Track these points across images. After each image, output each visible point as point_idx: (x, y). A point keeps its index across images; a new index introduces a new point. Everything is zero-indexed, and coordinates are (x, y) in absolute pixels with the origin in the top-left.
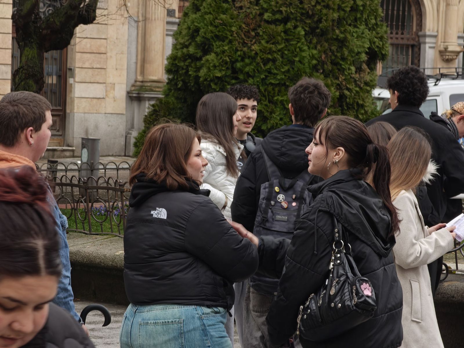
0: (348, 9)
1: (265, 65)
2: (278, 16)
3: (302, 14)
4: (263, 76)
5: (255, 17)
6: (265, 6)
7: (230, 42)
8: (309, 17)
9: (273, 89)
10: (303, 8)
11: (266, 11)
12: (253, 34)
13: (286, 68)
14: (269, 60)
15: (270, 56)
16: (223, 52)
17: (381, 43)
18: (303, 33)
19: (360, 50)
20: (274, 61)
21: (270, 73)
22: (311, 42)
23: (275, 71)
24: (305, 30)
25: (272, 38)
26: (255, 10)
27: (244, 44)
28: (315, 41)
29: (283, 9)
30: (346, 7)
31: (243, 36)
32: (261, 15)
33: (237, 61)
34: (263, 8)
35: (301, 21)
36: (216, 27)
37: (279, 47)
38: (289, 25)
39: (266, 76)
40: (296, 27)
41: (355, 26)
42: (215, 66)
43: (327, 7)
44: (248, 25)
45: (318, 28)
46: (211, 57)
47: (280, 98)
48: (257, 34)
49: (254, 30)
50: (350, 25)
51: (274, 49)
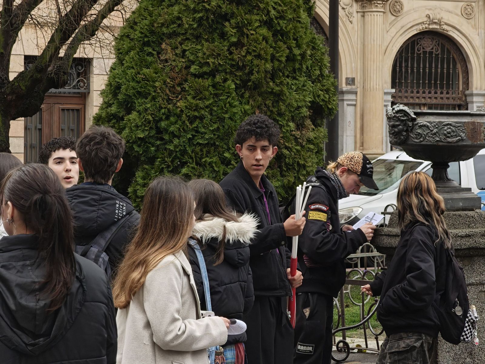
0: (283, 59)
1: (191, 123)
2: (205, 69)
3: (232, 66)
4: (189, 136)
5: (181, 70)
6: (191, 58)
7: (154, 98)
8: (239, 68)
9: (201, 150)
10: (232, 60)
11: (193, 63)
12: (179, 89)
13: (216, 126)
14: (196, 117)
15: (196, 114)
16: (146, 110)
17: (327, 96)
18: (233, 86)
19: (300, 104)
20: (202, 118)
21: (197, 132)
22: (242, 96)
23: (203, 130)
24: (236, 84)
25: (198, 94)
26: (181, 63)
27: (169, 101)
28: (247, 95)
29: (211, 60)
30: (282, 56)
31: (168, 92)
32: (188, 68)
33: (161, 120)
34: (189, 61)
35: (231, 73)
36: (138, 82)
37: (207, 103)
38: (218, 78)
39: (194, 136)
40: (225, 80)
41: (295, 78)
42: (137, 126)
43: (259, 56)
44: (173, 79)
45: (249, 80)
46: (134, 115)
47: (209, 160)
48: (183, 90)
49: (180, 84)
50: (288, 77)
51: (202, 106)
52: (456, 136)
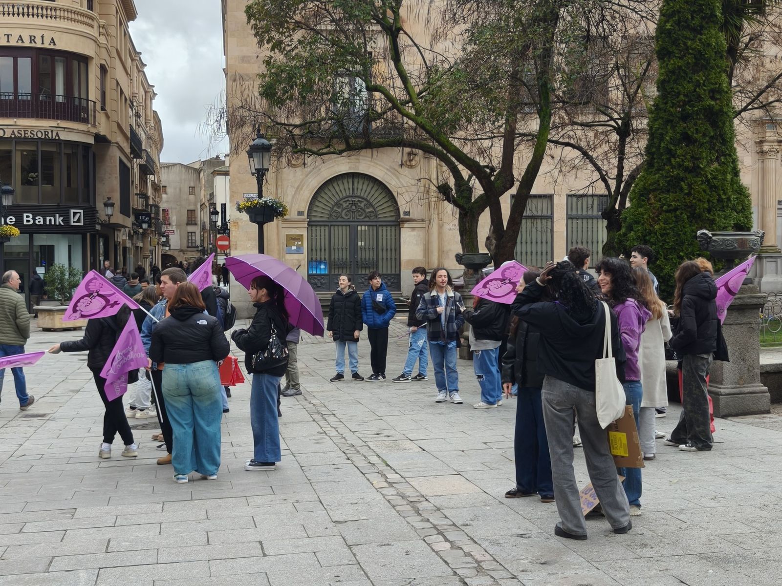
0: (715, 201)
1: (662, 237)
2: (671, 208)
3: (685, 206)
4: (661, 244)
5: (658, 209)
6: (664, 202)
7: (643, 224)
8: (689, 207)
9: (667, 251)
10: (686, 203)
11: (664, 204)
12: (657, 219)
13: (675, 238)
14: (665, 234)
15: (664, 232)
16: (639, 230)
17: (746, 220)
18: (686, 217)
19: (726, 225)
20: (667, 234)
21: (665, 241)
22: (691, 222)
23: (668, 241)
24: (687, 216)
25: (666, 222)
26: (658, 205)
27: (651, 226)
28: (694, 221)
29: (673, 203)
30: (714, 199)
31: (650, 220)
32: (662, 207)
33: (646, 235)
34: (663, 204)
35: (685, 209)
36: (635, 216)
37: (671, 226)
38: (678, 213)
39: (663, 244)
40: (681, 214)
41: (724, 211)
42: (634, 239)
43: (700, 200)
44: (654, 213)
45: (695, 213)
46: (632, 233)
47: (671, 257)
48: (659, 219)
49: (657, 216)
50: (719, 210)
51: (668, 228)
52: (732, 246)
